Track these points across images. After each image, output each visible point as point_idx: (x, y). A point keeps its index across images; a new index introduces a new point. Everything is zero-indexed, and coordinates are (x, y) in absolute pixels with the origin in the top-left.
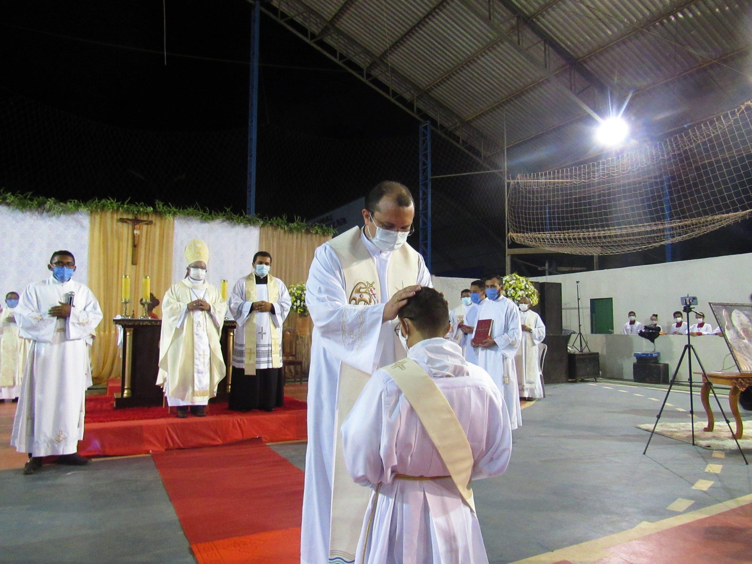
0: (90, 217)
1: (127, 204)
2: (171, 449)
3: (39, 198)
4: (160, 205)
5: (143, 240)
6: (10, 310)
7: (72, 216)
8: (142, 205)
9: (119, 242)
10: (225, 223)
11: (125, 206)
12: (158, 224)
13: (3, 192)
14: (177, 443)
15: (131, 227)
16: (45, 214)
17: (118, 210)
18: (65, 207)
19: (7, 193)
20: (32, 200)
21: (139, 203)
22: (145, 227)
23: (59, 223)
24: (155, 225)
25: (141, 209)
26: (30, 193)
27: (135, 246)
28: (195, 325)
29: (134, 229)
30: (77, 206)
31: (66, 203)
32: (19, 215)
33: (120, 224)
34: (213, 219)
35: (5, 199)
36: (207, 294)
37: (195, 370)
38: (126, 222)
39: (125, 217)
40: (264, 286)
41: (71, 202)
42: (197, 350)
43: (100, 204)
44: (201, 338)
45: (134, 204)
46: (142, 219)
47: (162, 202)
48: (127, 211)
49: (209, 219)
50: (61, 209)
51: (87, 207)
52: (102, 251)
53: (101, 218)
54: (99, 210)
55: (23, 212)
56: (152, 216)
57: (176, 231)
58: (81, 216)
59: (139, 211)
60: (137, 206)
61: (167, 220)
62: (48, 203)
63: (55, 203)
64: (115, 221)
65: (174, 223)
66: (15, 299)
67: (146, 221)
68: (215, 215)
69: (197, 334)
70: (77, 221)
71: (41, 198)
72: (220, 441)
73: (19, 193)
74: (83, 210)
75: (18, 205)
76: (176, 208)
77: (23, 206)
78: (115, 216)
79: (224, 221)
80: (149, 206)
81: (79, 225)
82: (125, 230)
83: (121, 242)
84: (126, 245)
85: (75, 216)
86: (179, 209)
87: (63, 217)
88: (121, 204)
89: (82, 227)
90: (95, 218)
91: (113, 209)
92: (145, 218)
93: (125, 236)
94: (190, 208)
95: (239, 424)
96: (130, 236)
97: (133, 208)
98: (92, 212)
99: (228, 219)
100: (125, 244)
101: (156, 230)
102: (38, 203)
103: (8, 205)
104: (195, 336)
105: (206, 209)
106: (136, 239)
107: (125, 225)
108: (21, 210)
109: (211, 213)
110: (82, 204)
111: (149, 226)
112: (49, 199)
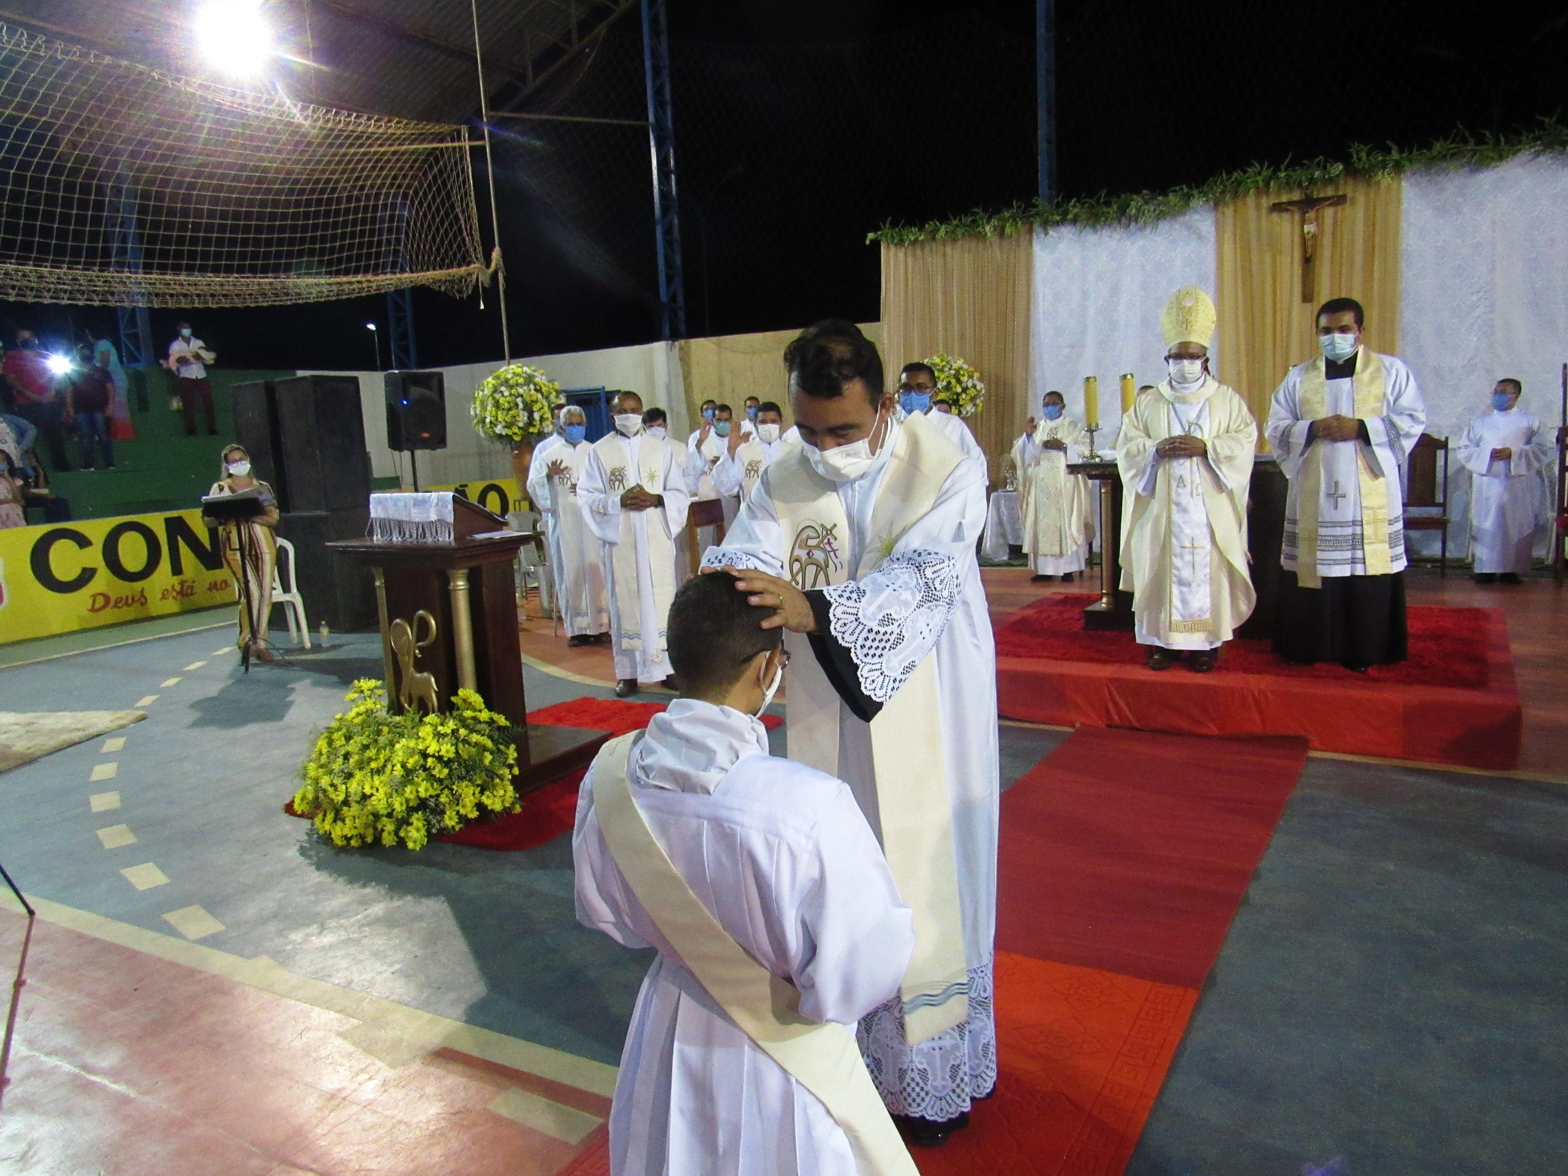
0: (1213, 215)
1: (1286, 170)
2: (1116, 727)
3: (1119, 197)
4: (1360, 153)
5: (1327, 241)
6: (1051, 424)
7: (1181, 219)
8: (1318, 164)
9: (1274, 257)
10: (1542, 159)
11: (1283, 175)
12: (1361, 199)
13: (1063, 201)
14: (1127, 717)
15: (1297, 217)
16: (1133, 226)
17: (1267, 184)
18: (1165, 204)
19: (1069, 201)
20: (1108, 204)
21: (1311, 159)
22: (1329, 212)
23: (1158, 239)
24: (1353, 201)
25: (1317, 174)
26: (1104, 193)
27: (1308, 261)
28: (1174, 484)
29: (1303, 222)
30: (1188, 197)
31: (1165, 194)
32: (1091, 238)
33: (1275, 216)
34: (1501, 158)
35: (1066, 213)
36: (1206, 412)
37: (1174, 579)
38: (1287, 210)
39: (1284, 198)
40: (1345, 383)
41: (1175, 191)
42: (1176, 537)
43: (1228, 183)
44: (1185, 510)
45: (1302, 166)
46: (1322, 195)
47: (1365, 144)
48: (1288, 185)
49: (1493, 159)
50: (1157, 212)
51: (1205, 195)
52: (1240, 281)
53: (1235, 211)
54: (1228, 198)
55: (1095, 232)
56: (1345, 183)
57: (1404, 206)
58: (1196, 217)
59: (1312, 180)
60: (1308, 168)
61: (1383, 186)
62: (1133, 203)
63: (1146, 203)
64: (1264, 212)
65: (1399, 189)
66: (1054, 404)
67: (1328, 199)
68: (1513, 145)
69: (1178, 504)
70: (1189, 227)
71: (1123, 196)
72: (1214, 730)
73: (1086, 197)
74: (1198, 202)
75: (1088, 219)
76: (1401, 151)
77: (1095, 219)
78: (1265, 202)
79: (1537, 154)
80: (1336, 162)
81: (1194, 236)
82: (1286, 227)
83: (1278, 259)
84: (1289, 260)
85: (1187, 218)
86: (1411, 152)
87: (1163, 226)
88: (1274, 172)
89: (1200, 237)
90: (1223, 213)
91: (1257, 188)
92: (1330, 192)
93: (1286, 241)
94: (1438, 140)
95: (1257, 702)
96: (1297, 240)
97: (1299, 174)
98: (1216, 204)
99: (1549, 146)
100: (1285, 260)
101: (1356, 213)
102: (1118, 208)
103: (1074, 221)
104: (1174, 507)
105: (1484, 135)
106: (1309, 243)
107: (1286, 216)
108: (1093, 226)
109: (1497, 142)
110: (1195, 192)
111: (1340, 208)
112: (1134, 197)
